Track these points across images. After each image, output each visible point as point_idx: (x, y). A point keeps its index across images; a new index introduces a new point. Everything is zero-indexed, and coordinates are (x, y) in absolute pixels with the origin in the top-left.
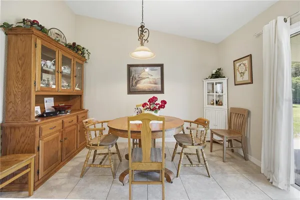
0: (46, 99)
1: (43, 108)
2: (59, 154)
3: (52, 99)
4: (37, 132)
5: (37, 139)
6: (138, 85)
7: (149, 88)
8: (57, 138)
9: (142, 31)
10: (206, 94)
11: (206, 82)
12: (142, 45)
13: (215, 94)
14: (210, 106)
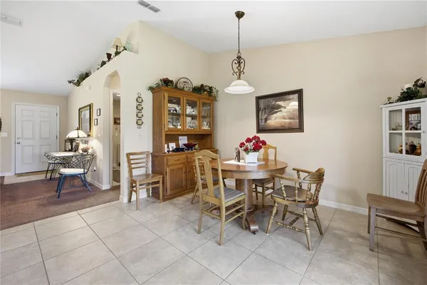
0: (180, 137)
1: (177, 145)
2: (184, 183)
3: (186, 137)
4: (165, 162)
5: (165, 167)
6: (269, 122)
7: (283, 124)
8: (182, 169)
9: (239, 63)
10: (386, 132)
11: (386, 111)
12: (239, 78)
13: (404, 131)
14: (393, 154)
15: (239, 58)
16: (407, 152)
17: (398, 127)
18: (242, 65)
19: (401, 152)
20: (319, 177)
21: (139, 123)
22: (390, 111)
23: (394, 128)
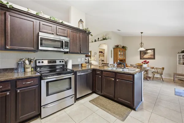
6: (144, 57)
10: (178, 60)
11: (178, 55)
12: (142, 47)
13: (182, 60)
14: (180, 65)
15: (142, 43)
16: (183, 64)
17: (181, 59)
18: (142, 45)
19: (181, 64)
20: (163, 69)
21: (111, 57)
22: (179, 55)
23: (180, 59)
